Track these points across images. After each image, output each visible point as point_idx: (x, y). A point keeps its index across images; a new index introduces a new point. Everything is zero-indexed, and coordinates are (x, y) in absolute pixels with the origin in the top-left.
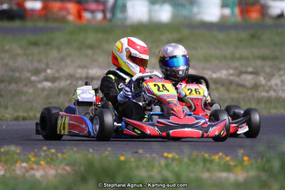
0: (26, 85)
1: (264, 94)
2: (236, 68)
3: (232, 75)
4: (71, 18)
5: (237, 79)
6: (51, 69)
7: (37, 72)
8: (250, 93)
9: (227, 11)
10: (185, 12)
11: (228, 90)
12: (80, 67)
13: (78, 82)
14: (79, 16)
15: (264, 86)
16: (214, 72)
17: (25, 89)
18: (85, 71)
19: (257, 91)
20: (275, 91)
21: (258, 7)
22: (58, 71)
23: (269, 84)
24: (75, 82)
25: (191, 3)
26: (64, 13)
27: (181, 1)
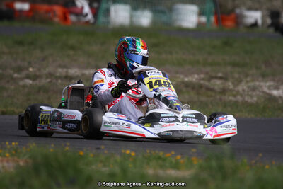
0: (8, 82)
1: (231, 98)
2: (207, 73)
3: (203, 79)
4: (57, 20)
5: (207, 83)
6: (33, 68)
7: (19, 70)
8: (218, 97)
9: (204, 19)
10: (164, 18)
11: (198, 94)
12: (60, 66)
13: (57, 81)
14: (65, 18)
15: (231, 90)
16: (186, 76)
17: (7, 86)
18: (65, 70)
19: (225, 95)
20: (241, 95)
21: (232, 17)
22: (39, 70)
23: (236, 89)
24: (54, 81)
25: (171, 10)
26: (51, 15)
27: (161, 8)
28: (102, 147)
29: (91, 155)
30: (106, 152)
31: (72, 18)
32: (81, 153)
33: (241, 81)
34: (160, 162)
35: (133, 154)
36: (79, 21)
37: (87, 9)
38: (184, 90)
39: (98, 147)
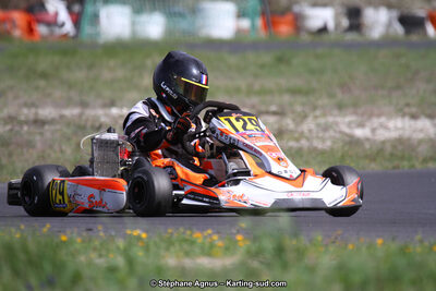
1: (292, 144)
4: (17, 33)
9: (245, 23)
10: (183, 25)
12: (26, 105)
13: (22, 128)
14: (30, 31)
15: (291, 131)
18: (33, 110)
20: (308, 139)
21: (289, 18)
23: (299, 129)
24: (17, 128)
25: (194, 11)
26: (8, 26)
27: (179, 8)
29: (79, 240)
30: (102, 234)
31: (42, 30)
32: (64, 238)
33: (305, 117)
34: (186, 246)
35: (144, 235)
36: (52, 33)
37: (64, 16)
39: (90, 226)
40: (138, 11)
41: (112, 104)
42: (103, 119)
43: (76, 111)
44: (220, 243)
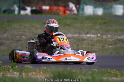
4: (61, 13)
10: (108, 11)
14: (65, 12)
16: (119, 36)
25: (111, 7)
26: (58, 11)
27: (107, 7)
28: (83, 68)
29: (78, 72)
30: (85, 70)
31: (68, 12)
32: (74, 71)
34: (109, 74)
35: (97, 71)
36: (71, 13)
37: (74, 8)
38: (118, 42)
39: (81, 68)
40: (95, 7)
41: (88, 33)
42: (85, 38)
43: (77, 35)
44: (119, 73)
